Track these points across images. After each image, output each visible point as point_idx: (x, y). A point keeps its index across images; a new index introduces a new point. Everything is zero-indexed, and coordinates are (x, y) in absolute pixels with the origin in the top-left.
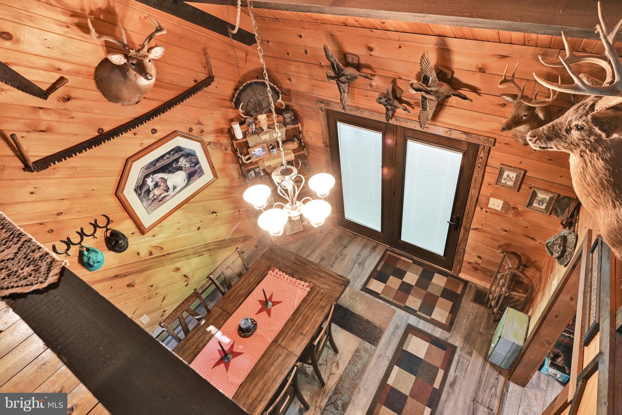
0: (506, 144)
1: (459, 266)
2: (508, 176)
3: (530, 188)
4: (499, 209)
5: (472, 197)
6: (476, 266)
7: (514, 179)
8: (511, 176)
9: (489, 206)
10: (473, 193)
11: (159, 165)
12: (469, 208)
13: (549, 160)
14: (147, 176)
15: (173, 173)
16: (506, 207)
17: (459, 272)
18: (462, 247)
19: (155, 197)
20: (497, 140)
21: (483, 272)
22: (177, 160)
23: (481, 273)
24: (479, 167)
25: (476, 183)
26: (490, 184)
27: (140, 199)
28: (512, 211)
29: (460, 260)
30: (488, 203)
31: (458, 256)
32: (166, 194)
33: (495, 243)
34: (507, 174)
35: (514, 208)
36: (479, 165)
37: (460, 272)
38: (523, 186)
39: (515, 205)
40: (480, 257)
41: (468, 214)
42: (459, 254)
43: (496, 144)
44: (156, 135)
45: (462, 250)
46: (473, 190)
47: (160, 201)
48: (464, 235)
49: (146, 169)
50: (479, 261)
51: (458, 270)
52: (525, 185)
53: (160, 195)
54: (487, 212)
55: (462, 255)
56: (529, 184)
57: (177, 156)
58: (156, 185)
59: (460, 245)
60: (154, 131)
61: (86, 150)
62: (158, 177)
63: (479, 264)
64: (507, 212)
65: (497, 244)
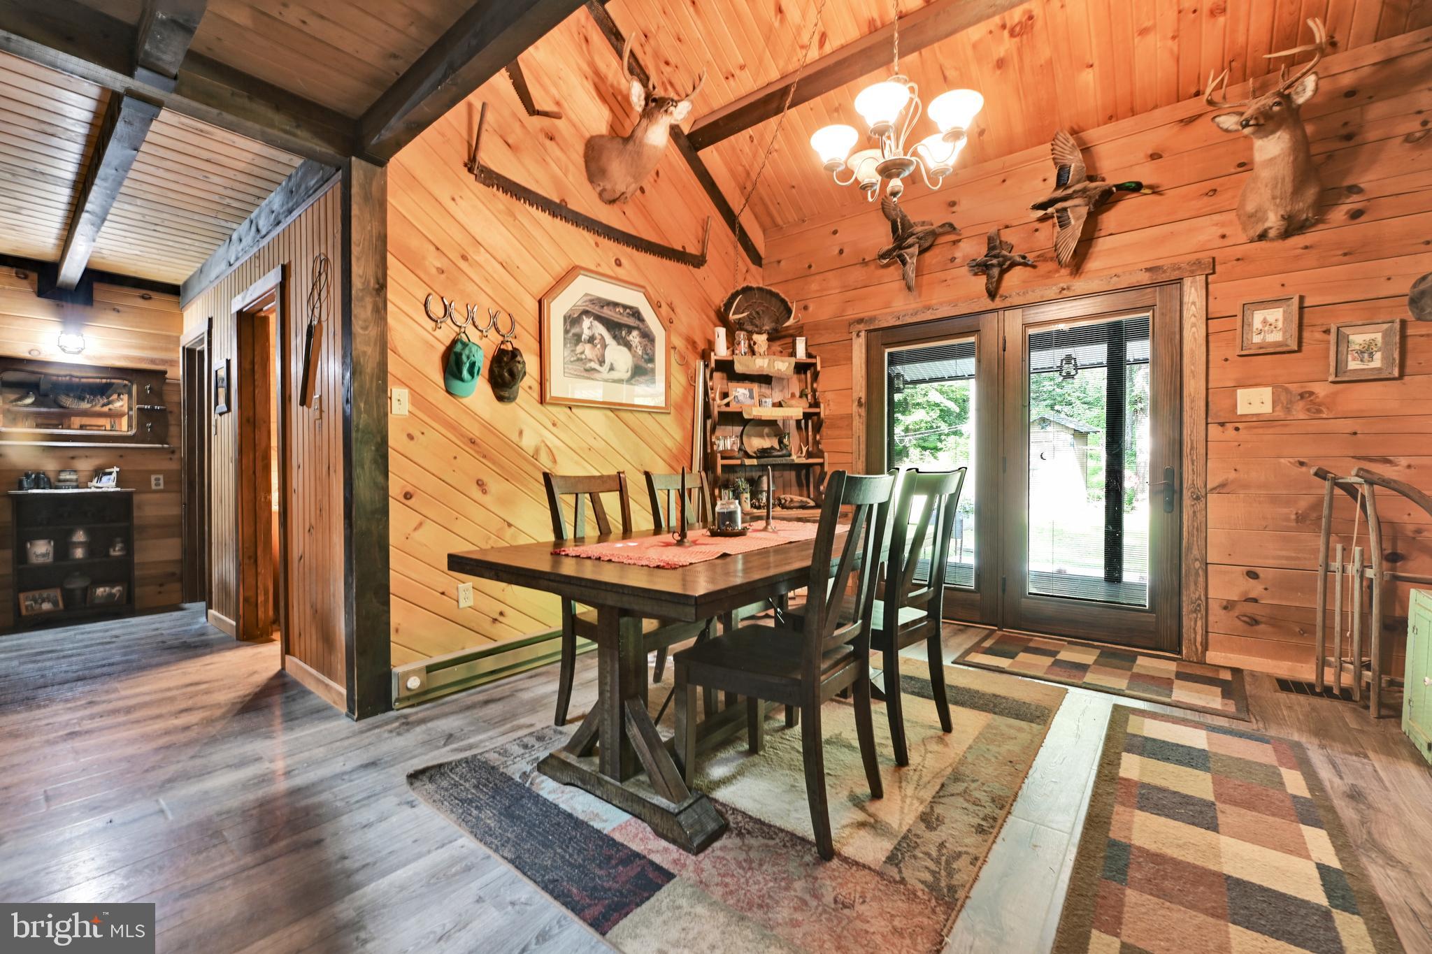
0: (1238, 260)
1: (1199, 623)
2: (1265, 322)
3: (1325, 332)
4: (1267, 408)
5: (1192, 401)
6: (1250, 609)
7: (1280, 324)
8: (1271, 319)
9: (1239, 412)
10: (1192, 390)
11: (607, 312)
12: (1192, 432)
13: (1345, 254)
14: (586, 313)
15: (619, 344)
16: (1283, 398)
17: (1206, 647)
18: (1195, 552)
19: (583, 357)
20: (1217, 260)
21: (1273, 626)
22: (630, 329)
23: (1270, 629)
24: (1194, 325)
25: (1193, 364)
26: (1226, 360)
27: (565, 338)
28: (1301, 404)
29: (1199, 598)
30: (1235, 406)
31: (1192, 587)
32: (597, 366)
33: (1285, 510)
34: (1262, 319)
35: (1302, 396)
36: (1193, 319)
37: (1206, 649)
38: (1306, 334)
39: (1302, 387)
40: (1253, 575)
41: (1192, 448)
42: (1192, 579)
43: (1218, 268)
44: (618, 270)
45: (1197, 564)
46: (1192, 382)
47: (586, 370)
48: (1194, 512)
49: (591, 301)
50: (1256, 589)
51: (1199, 639)
52: (1311, 328)
53: (591, 360)
54: (1237, 429)
55: (1201, 579)
56: (1319, 323)
57: (631, 322)
58: (591, 340)
59: (1189, 548)
60: (618, 263)
61: (537, 208)
62: (600, 329)
63: (1255, 600)
64: (1288, 410)
65: (1291, 512)
